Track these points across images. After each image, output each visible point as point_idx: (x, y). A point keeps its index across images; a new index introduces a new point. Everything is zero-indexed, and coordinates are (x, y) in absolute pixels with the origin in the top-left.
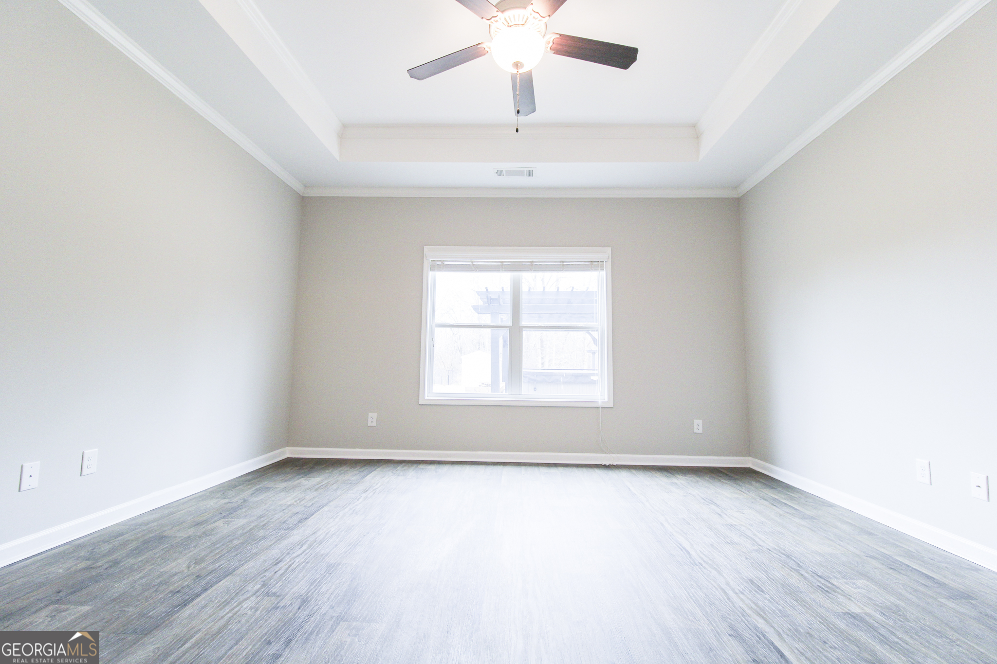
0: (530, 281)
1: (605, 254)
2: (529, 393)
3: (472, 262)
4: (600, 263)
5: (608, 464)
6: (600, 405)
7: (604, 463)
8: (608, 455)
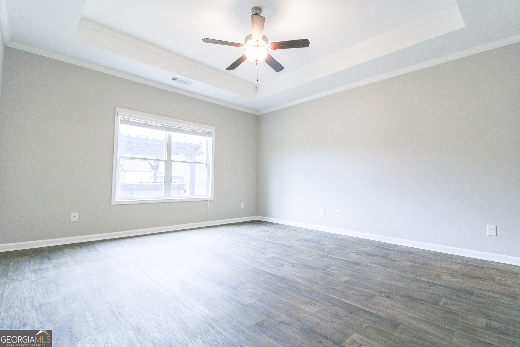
0: (176, 137)
1: (212, 130)
2: (175, 195)
3: (147, 122)
4: (210, 133)
5: (211, 226)
6: (208, 199)
7: (210, 225)
8: (210, 222)
